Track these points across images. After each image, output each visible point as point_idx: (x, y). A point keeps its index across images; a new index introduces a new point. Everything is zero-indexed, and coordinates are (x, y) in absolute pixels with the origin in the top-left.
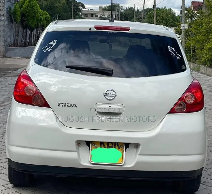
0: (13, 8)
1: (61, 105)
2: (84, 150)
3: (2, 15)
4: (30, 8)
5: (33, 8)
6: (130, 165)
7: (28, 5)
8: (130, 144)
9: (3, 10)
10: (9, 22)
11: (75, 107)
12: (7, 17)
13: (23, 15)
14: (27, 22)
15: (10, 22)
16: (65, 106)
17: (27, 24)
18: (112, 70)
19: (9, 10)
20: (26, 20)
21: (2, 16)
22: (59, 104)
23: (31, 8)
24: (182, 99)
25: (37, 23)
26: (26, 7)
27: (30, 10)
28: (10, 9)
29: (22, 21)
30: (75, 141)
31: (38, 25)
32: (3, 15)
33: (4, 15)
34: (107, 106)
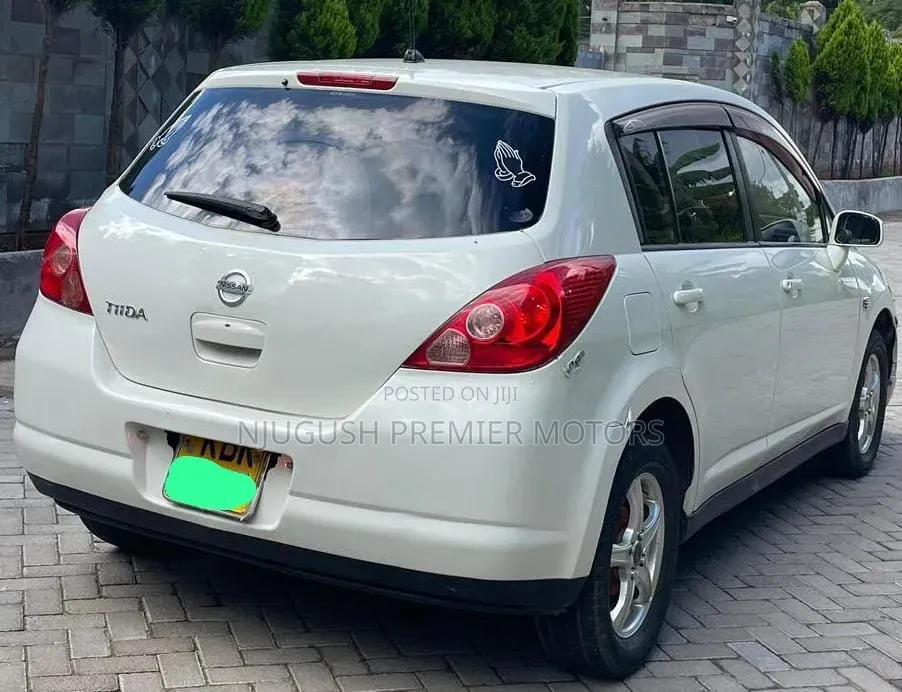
0: (785, 56)
1: (114, 308)
2: (158, 454)
3: (741, 76)
4: (844, 52)
5: (858, 52)
6: (272, 523)
7: (841, 44)
8: (280, 455)
9: (745, 61)
10: (770, 101)
11: (142, 318)
12: (764, 82)
13: (821, 78)
14: (832, 100)
15: (775, 98)
16: (121, 313)
17: (832, 106)
18: (266, 209)
19: (770, 60)
20: (829, 94)
21: (741, 79)
22: (110, 305)
23: (849, 55)
24: (457, 322)
25: (888, 106)
26: (833, 48)
27: (845, 60)
28: (775, 57)
29: (820, 97)
30: (125, 422)
31: (890, 109)
32: (745, 78)
33: (748, 77)
34: (220, 323)
